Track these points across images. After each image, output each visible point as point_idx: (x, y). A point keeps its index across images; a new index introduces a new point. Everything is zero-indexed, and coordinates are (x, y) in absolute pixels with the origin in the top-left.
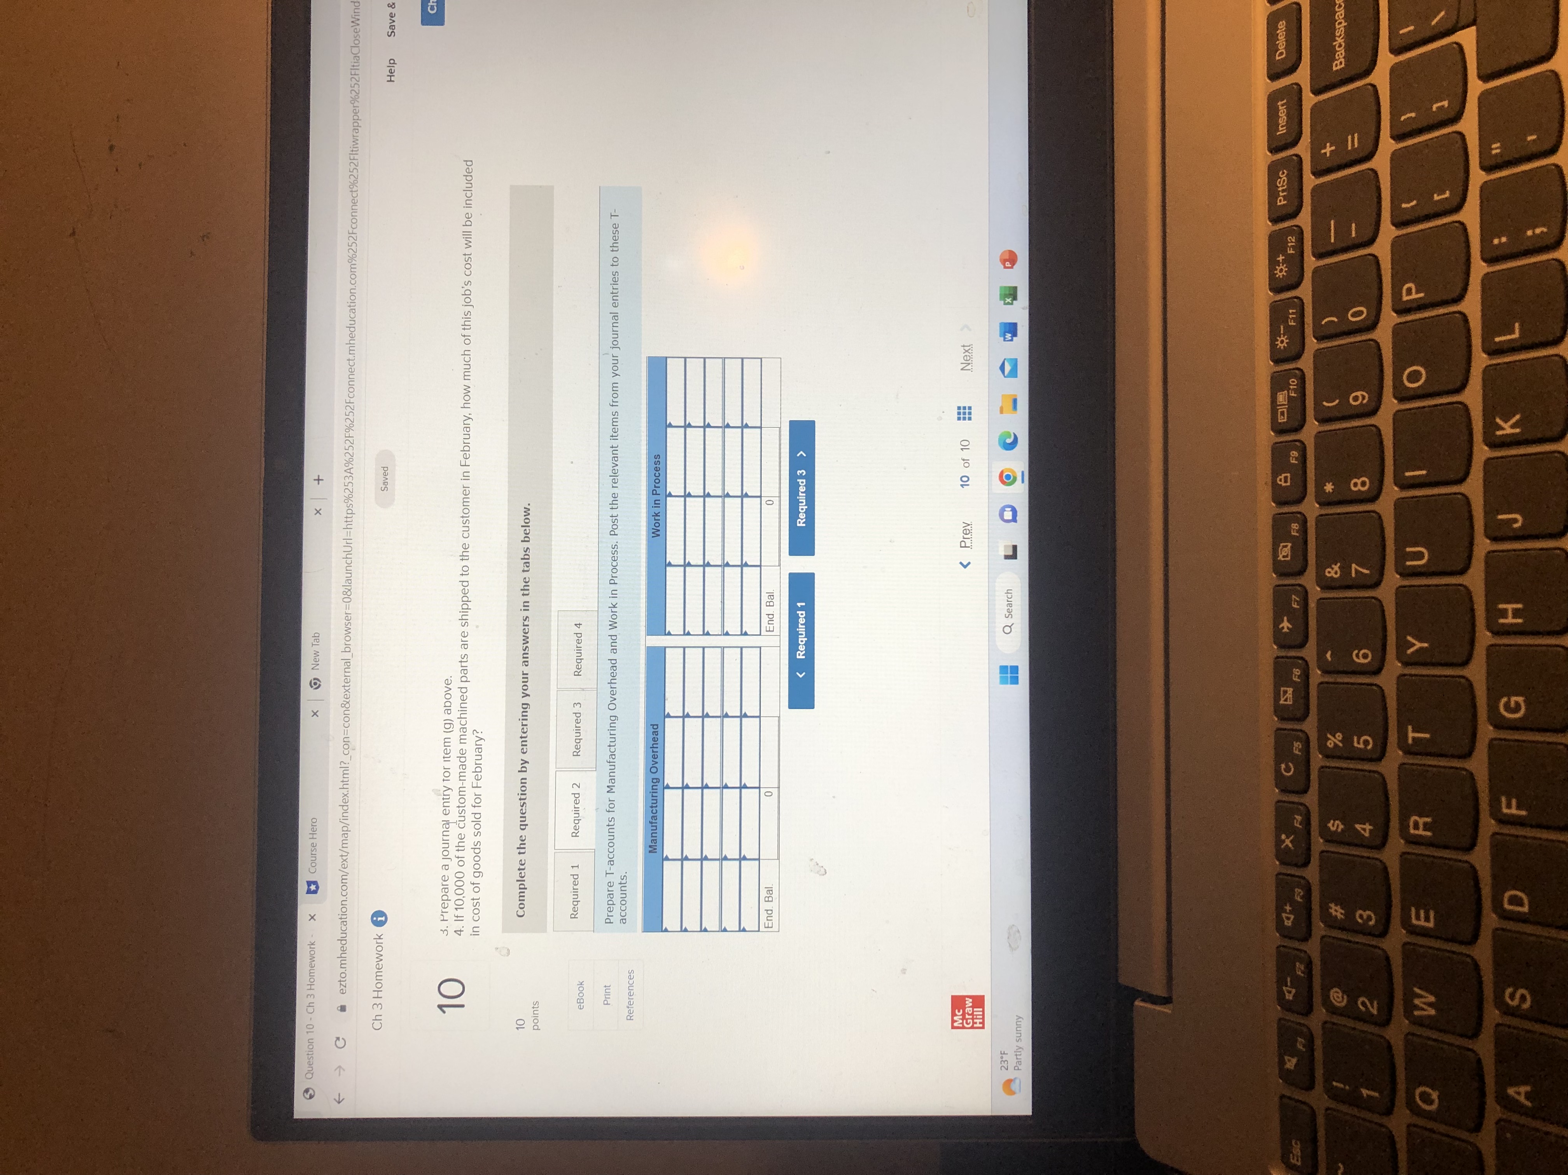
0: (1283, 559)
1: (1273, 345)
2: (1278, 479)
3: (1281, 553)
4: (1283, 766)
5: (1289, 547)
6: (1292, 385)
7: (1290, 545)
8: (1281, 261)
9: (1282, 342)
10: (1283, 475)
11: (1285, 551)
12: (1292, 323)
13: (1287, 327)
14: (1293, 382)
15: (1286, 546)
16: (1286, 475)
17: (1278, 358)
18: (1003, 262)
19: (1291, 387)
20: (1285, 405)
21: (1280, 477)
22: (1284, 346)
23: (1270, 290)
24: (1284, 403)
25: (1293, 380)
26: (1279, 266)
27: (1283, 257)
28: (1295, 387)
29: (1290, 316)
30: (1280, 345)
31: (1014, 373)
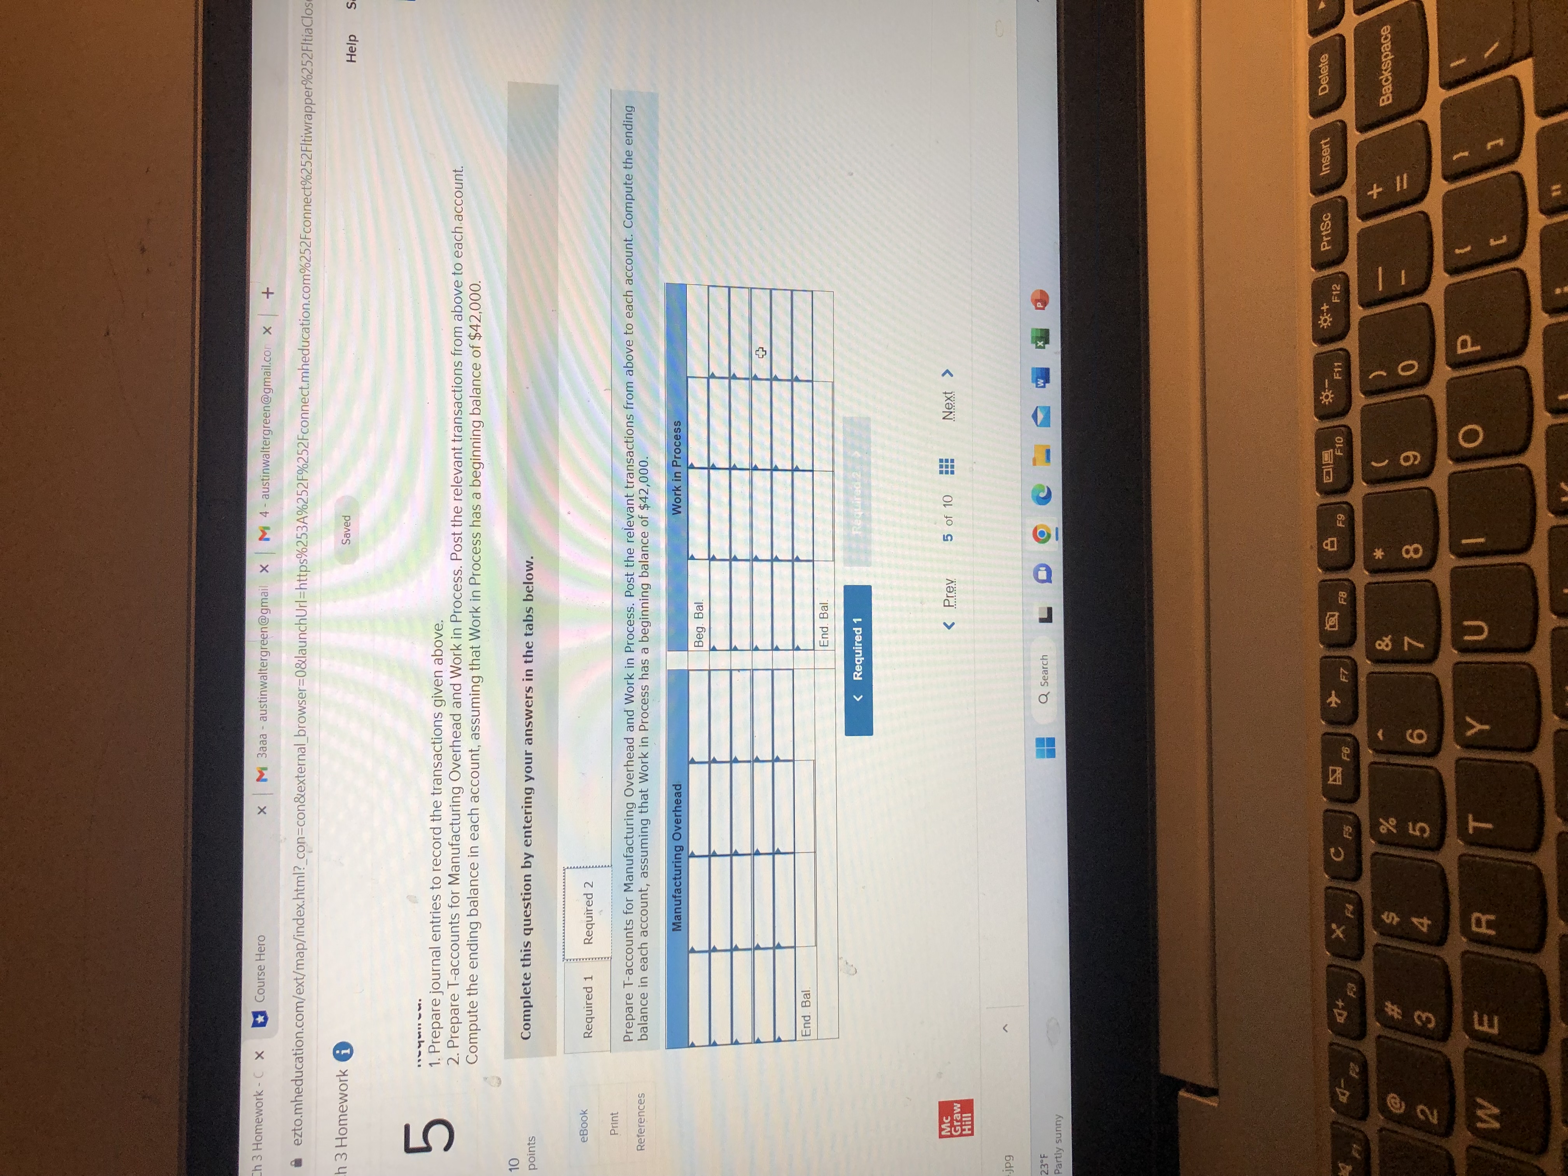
0: (1329, 629)
1: (1317, 400)
2: (1324, 544)
3: (1328, 623)
4: (1332, 850)
5: (1336, 617)
6: (1339, 443)
7: (1337, 614)
8: (1325, 311)
9: (1327, 397)
10: (1330, 539)
11: (1333, 621)
12: (1337, 377)
13: (1333, 382)
14: (1340, 440)
15: (1333, 616)
16: (1332, 539)
17: (1323, 414)
18: (1035, 302)
19: (1338, 446)
20: (1329, 464)
21: (1326, 542)
22: (1329, 402)
23: (1314, 340)
24: (1329, 462)
25: (1338, 438)
26: (1323, 316)
27: (1328, 307)
28: (1341, 445)
29: (1336, 370)
30: (1325, 400)
31: (1046, 423)
